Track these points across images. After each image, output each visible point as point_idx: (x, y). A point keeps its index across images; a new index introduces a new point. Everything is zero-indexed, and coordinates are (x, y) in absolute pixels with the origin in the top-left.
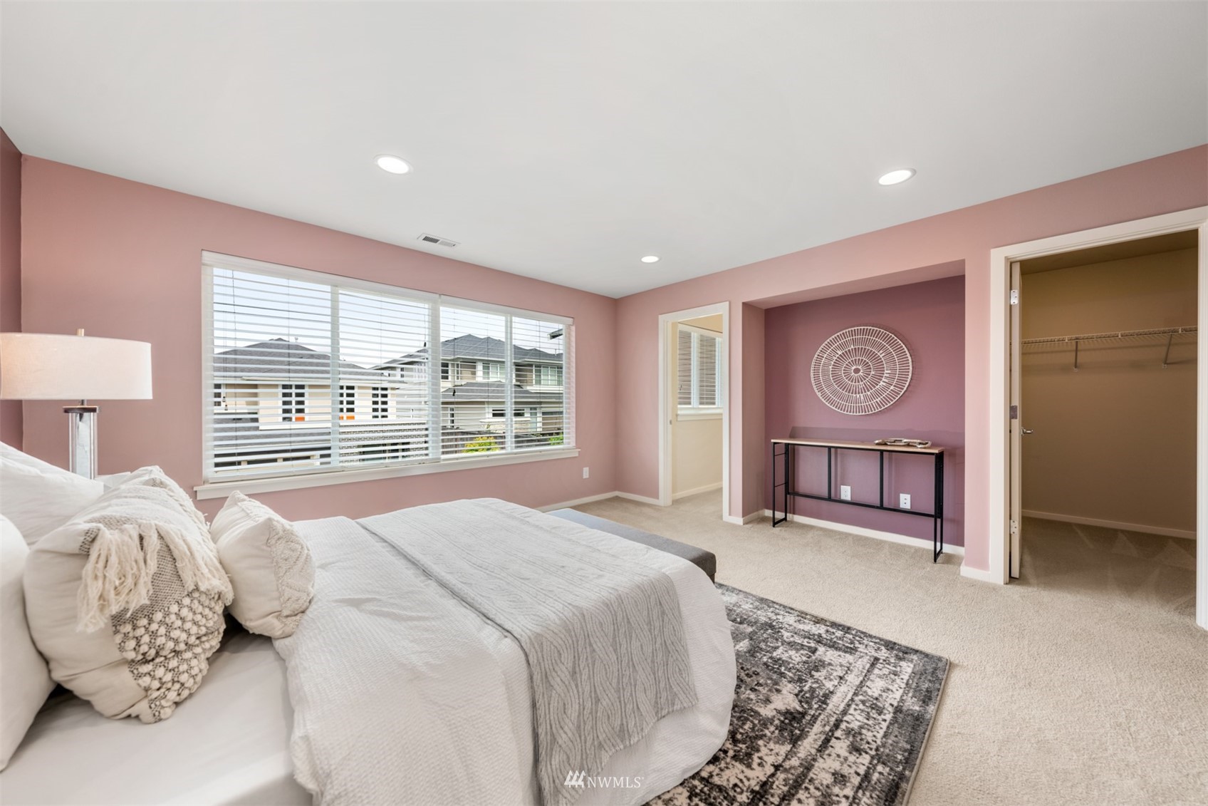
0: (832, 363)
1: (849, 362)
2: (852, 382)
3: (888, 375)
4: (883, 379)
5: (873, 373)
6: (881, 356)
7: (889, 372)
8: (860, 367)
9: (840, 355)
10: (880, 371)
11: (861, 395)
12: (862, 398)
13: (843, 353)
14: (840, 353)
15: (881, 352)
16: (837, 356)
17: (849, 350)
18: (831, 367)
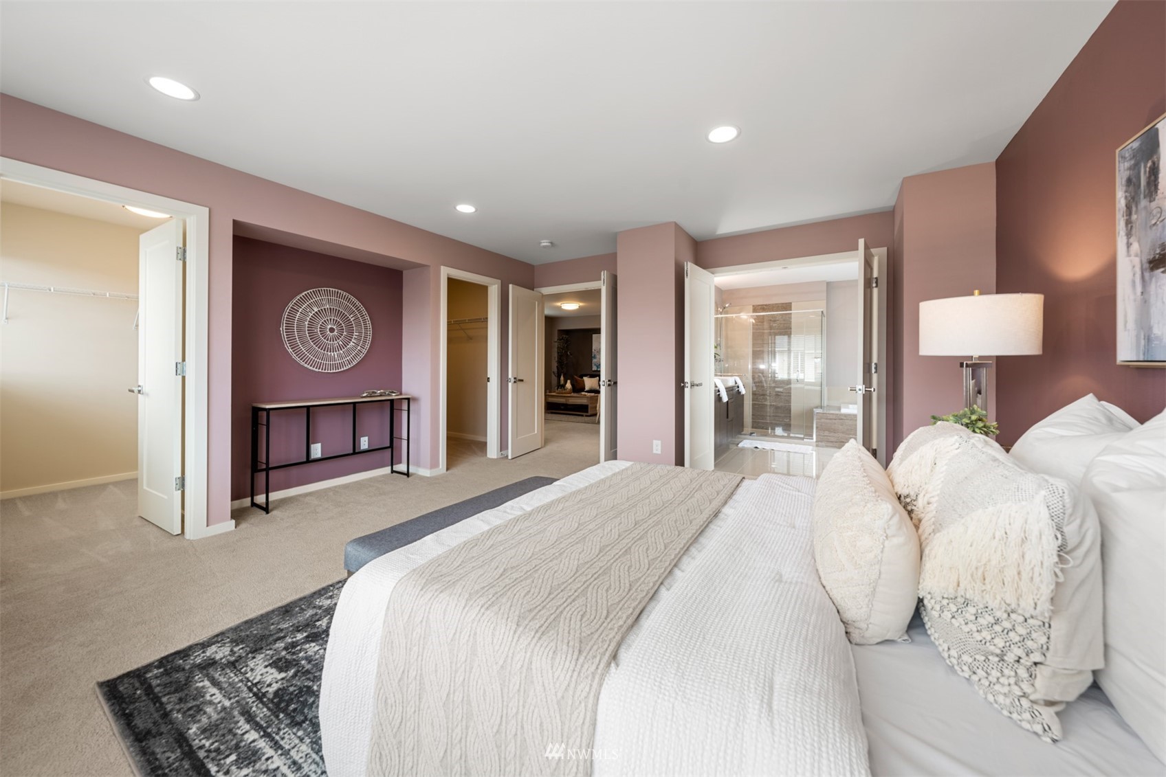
0: (308, 319)
1: (325, 321)
2: (327, 340)
3: (356, 337)
4: (353, 340)
5: (345, 333)
6: (352, 320)
7: (357, 334)
8: (334, 327)
9: (316, 312)
10: (351, 332)
11: (336, 353)
12: (336, 356)
13: (319, 311)
14: (316, 310)
15: (352, 316)
16: (313, 312)
17: (325, 309)
18: (307, 323)
